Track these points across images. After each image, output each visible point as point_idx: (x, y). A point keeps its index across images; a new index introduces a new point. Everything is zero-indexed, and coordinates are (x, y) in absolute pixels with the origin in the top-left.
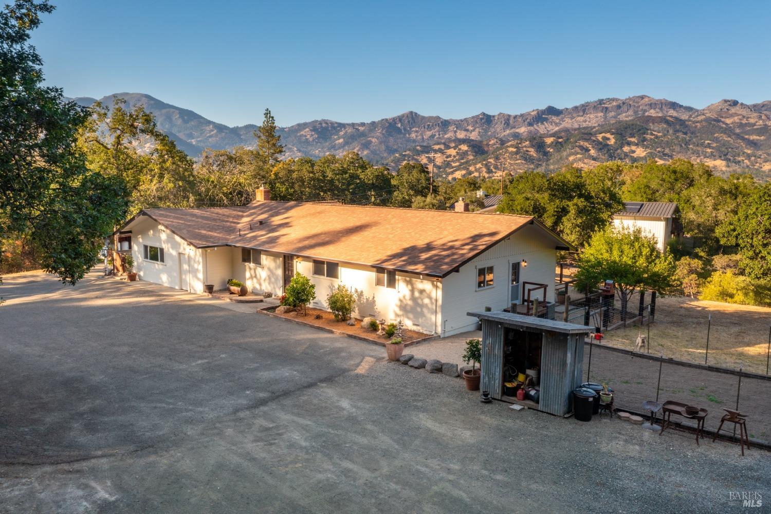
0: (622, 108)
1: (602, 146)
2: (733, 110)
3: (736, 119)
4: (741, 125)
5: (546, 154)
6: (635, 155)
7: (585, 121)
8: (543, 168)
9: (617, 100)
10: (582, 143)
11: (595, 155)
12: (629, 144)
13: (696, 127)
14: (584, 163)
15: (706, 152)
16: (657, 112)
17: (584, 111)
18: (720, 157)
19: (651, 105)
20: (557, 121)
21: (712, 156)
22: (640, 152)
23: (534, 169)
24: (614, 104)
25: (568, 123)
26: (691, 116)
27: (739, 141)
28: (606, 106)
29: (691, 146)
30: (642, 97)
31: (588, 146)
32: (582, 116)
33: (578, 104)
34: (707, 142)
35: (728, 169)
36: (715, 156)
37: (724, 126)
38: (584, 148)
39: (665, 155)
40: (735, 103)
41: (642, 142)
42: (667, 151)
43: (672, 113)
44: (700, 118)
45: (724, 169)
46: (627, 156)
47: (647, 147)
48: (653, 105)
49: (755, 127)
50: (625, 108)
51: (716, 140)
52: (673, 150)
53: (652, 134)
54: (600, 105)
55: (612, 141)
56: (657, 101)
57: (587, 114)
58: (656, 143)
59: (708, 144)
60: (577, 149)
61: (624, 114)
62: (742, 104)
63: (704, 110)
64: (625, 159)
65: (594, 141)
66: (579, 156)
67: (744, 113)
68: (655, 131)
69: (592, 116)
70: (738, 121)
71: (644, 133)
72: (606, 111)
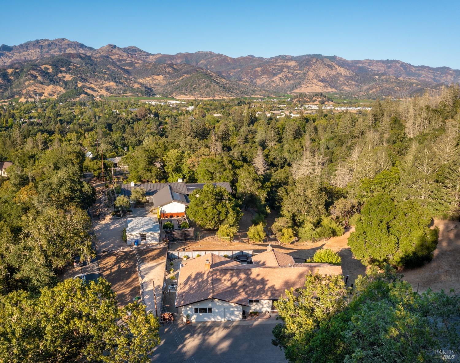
0: (51, 46)
1: (45, 74)
2: (114, 51)
3: (117, 56)
4: (120, 61)
5: (9, 81)
6: (65, 79)
7: (29, 55)
8: (9, 91)
9: (48, 40)
10: (32, 72)
11: (42, 80)
12: (61, 72)
13: (97, 61)
14: (36, 86)
15: (105, 77)
16: (73, 50)
17: (27, 47)
18: (112, 80)
19: (69, 45)
20: (10, 55)
21: (108, 80)
22: (68, 77)
23: (3, 93)
24: (46, 43)
25: (17, 56)
26: (92, 54)
27: (120, 70)
28: (41, 44)
29: (96, 73)
30: (64, 40)
31: (36, 74)
32: (26, 51)
33: (23, 43)
34: (104, 70)
35: (117, 88)
36: (110, 80)
37: (111, 60)
38: (34, 76)
39: (83, 79)
40: (115, 47)
41: (68, 71)
42: (83, 76)
43: (81, 51)
44: (98, 55)
45: (115, 87)
46: (61, 80)
47: (72, 74)
48: (70, 45)
49: (126, 62)
50: (53, 46)
51: (108, 69)
52: (87, 76)
53: (74, 66)
54: (37, 44)
55: (51, 71)
56: (72, 42)
57: (29, 50)
58: (77, 71)
59: (105, 72)
60: (30, 77)
61: (53, 50)
62: (118, 48)
63: (99, 50)
64: (60, 82)
65: (39, 70)
66: (31, 81)
67: (120, 53)
68: (75, 63)
69: (33, 51)
70: (118, 58)
71: (69, 65)
72: (42, 48)
